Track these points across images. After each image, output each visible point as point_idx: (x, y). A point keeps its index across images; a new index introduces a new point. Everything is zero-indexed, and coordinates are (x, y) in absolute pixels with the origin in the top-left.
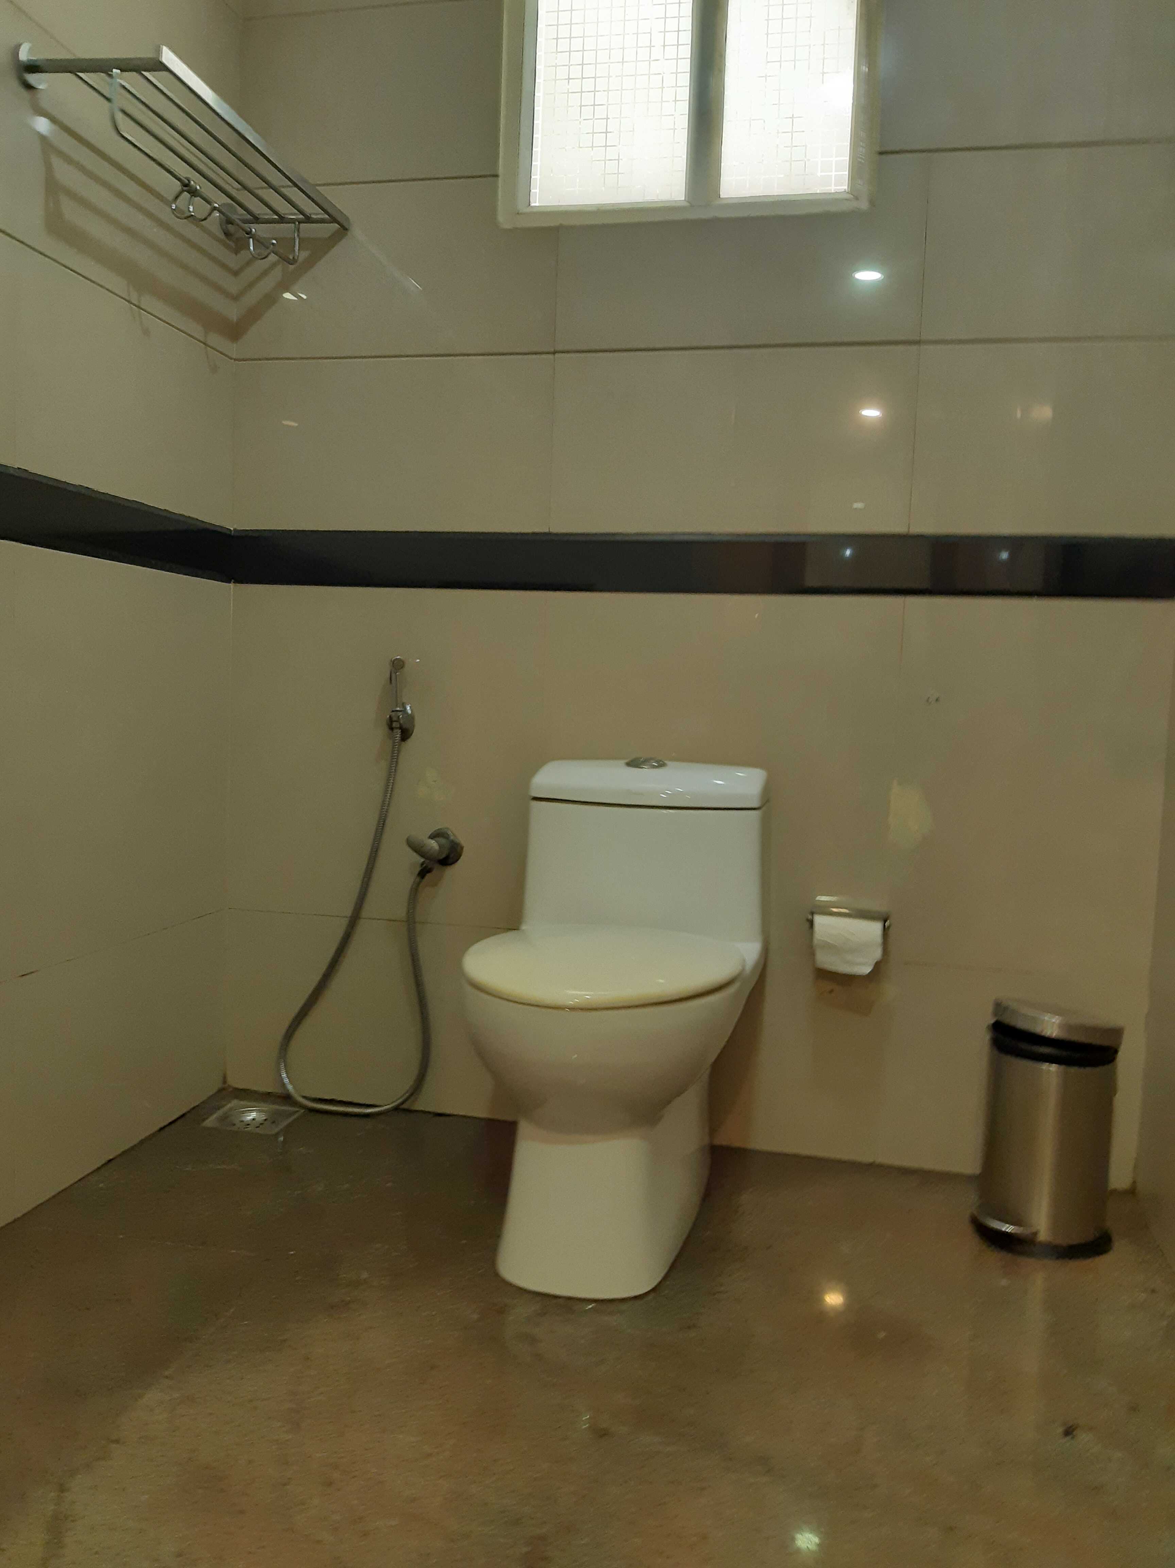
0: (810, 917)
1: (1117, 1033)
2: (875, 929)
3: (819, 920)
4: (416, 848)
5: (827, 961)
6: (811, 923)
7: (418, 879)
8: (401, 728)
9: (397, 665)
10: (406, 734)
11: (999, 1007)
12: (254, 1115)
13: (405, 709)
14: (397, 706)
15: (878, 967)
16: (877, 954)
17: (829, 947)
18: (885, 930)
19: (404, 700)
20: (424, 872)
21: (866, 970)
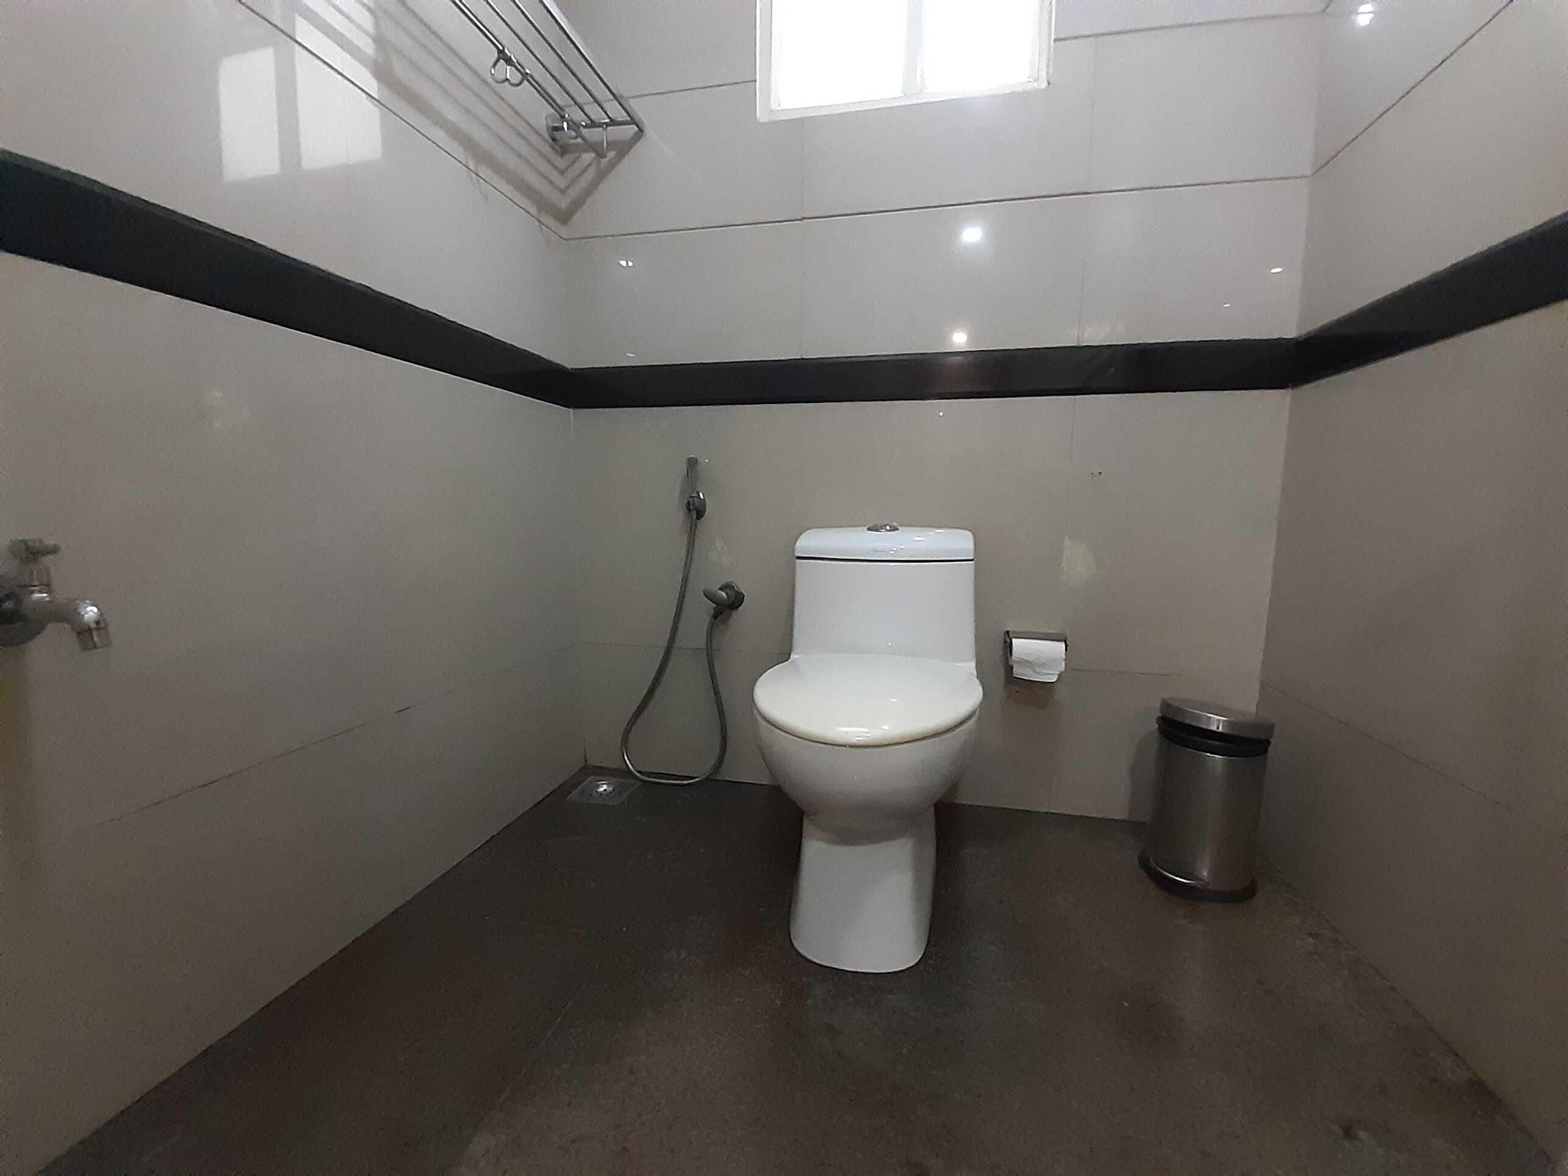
0: (1009, 640)
1: (1271, 729)
2: (1059, 647)
3: (1015, 642)
4: (710, 596)
5: (1022, 672)
6: (1010, 645)
7: (713, 620)
8: (696, 509)
9: (692, 463)
10: (700, 514)
11: (1166, 705)
12: (605, 787)
13: (699, 495)
14: (693, 493)
15: (1062, 676)
16: (1062, 667)
17: (1024, 662)
18: (1067, 648)
19: (698, 490)
20: (716, 615)
21: (1052, 678)
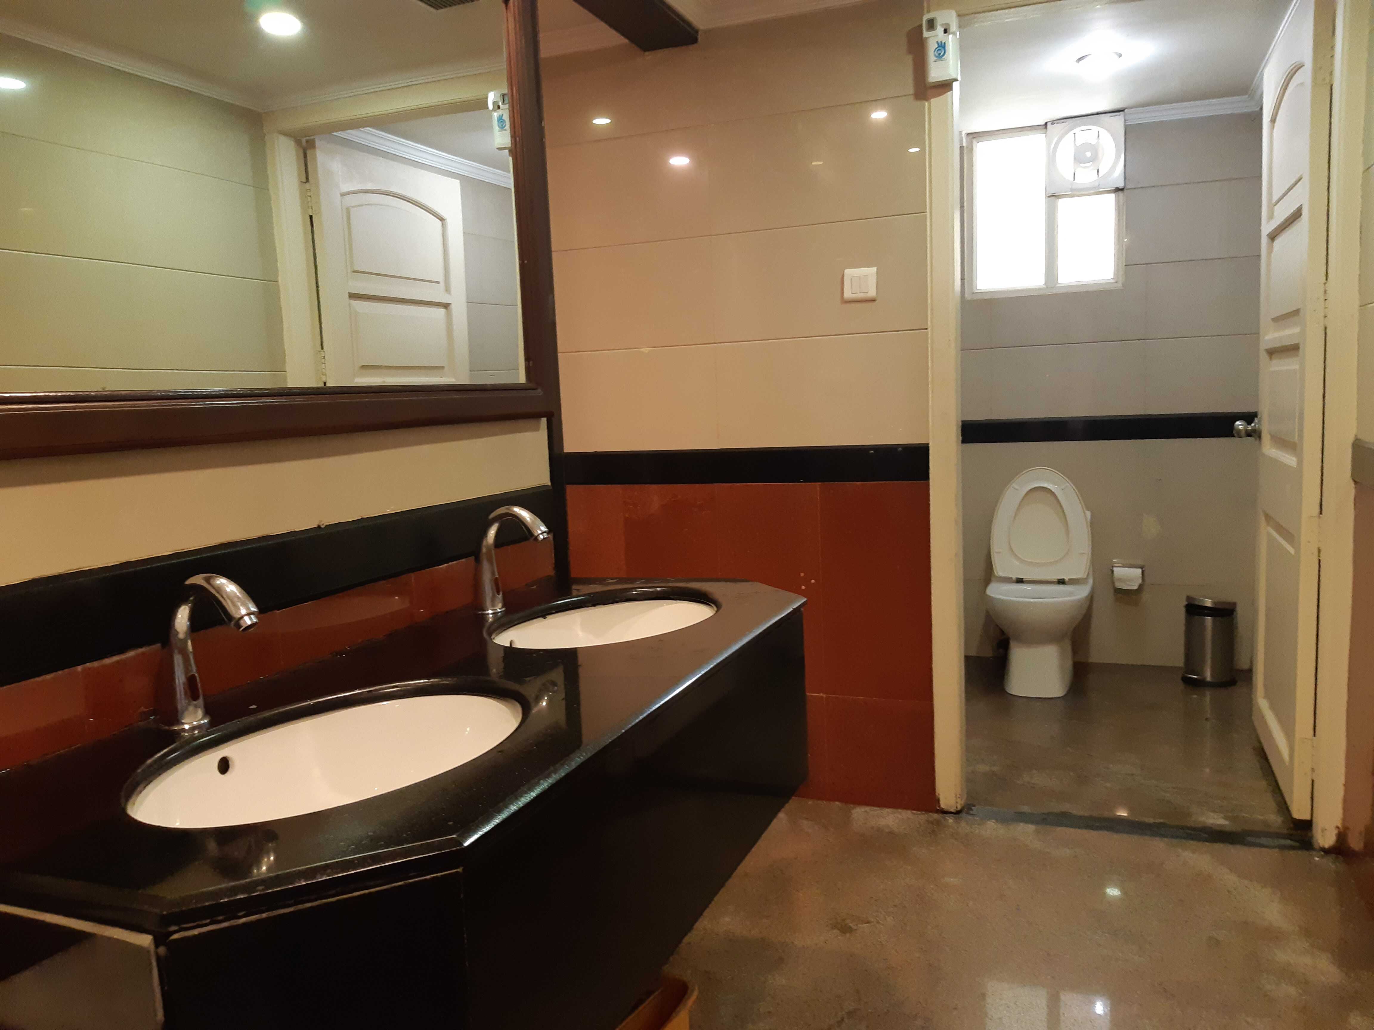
0: (1112, 568)
1: (1234, 604)
2: (1139, 571)
3: (1115, 569)
5: (1119, 585)
6: (1112, 572)
11: (1189, 598)
15: (1141, 586)
16: (1140, 581)
17: (1120, 580)
18: (1143, 572)
21: (1136, 588)
